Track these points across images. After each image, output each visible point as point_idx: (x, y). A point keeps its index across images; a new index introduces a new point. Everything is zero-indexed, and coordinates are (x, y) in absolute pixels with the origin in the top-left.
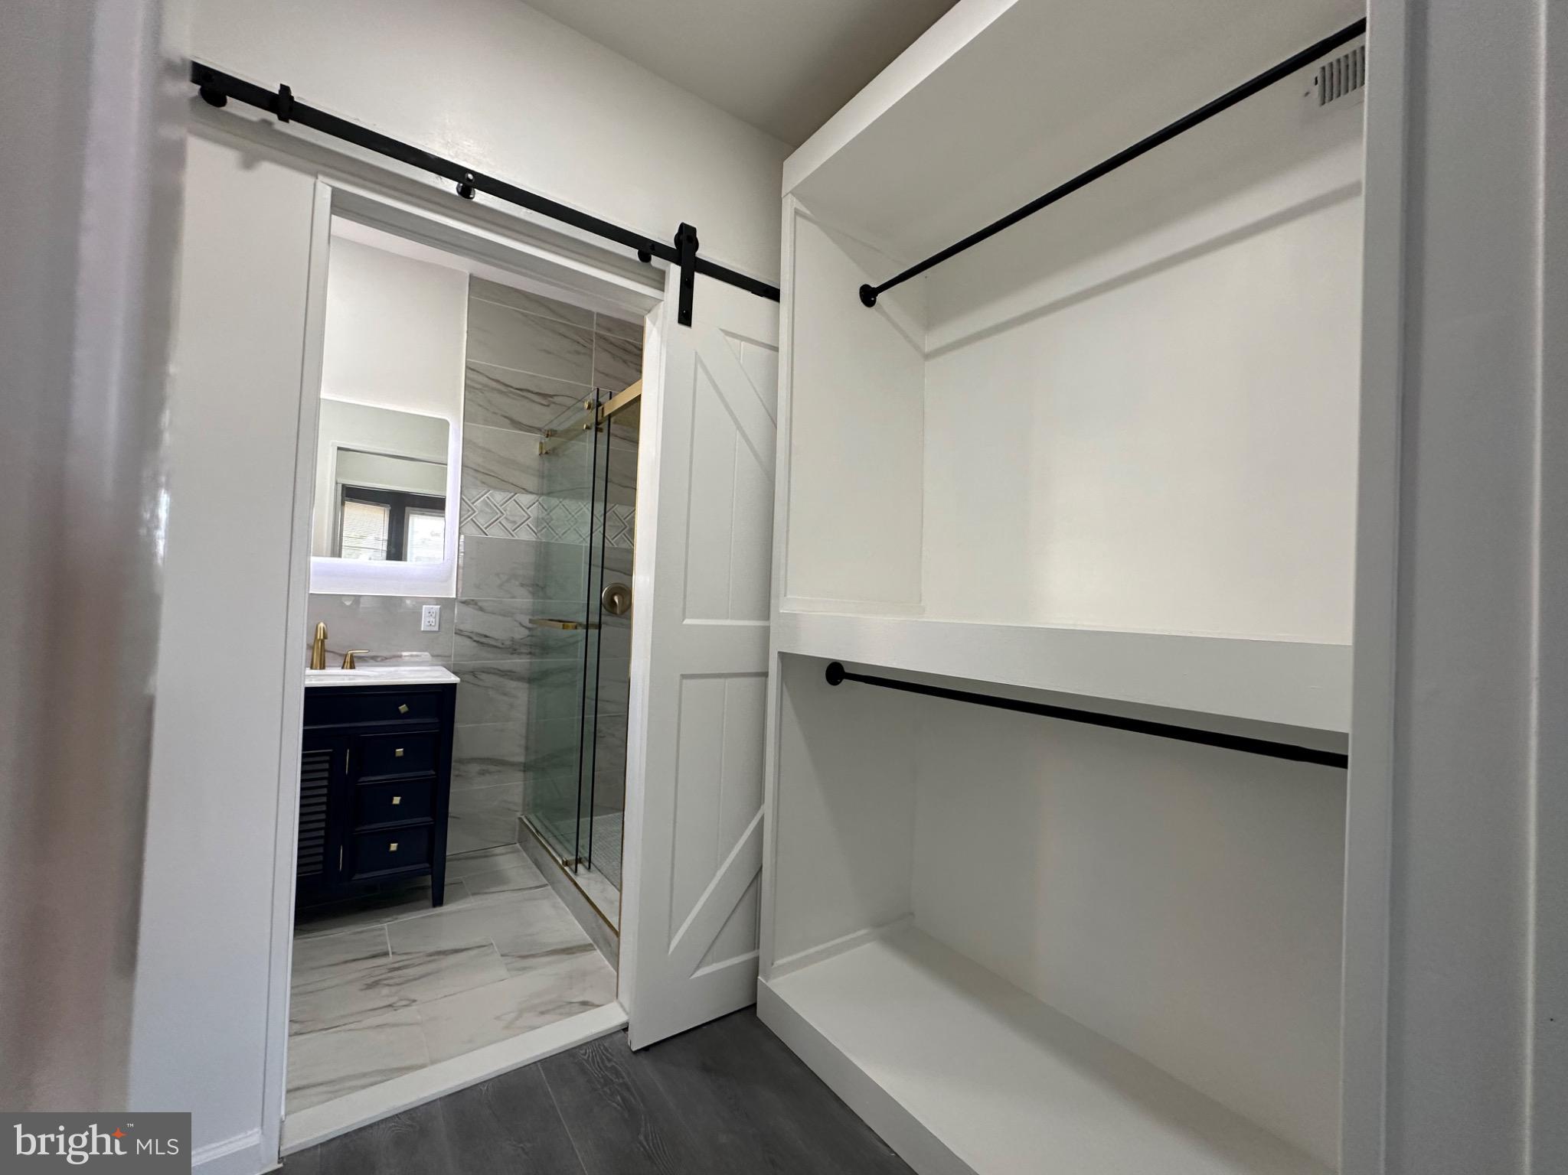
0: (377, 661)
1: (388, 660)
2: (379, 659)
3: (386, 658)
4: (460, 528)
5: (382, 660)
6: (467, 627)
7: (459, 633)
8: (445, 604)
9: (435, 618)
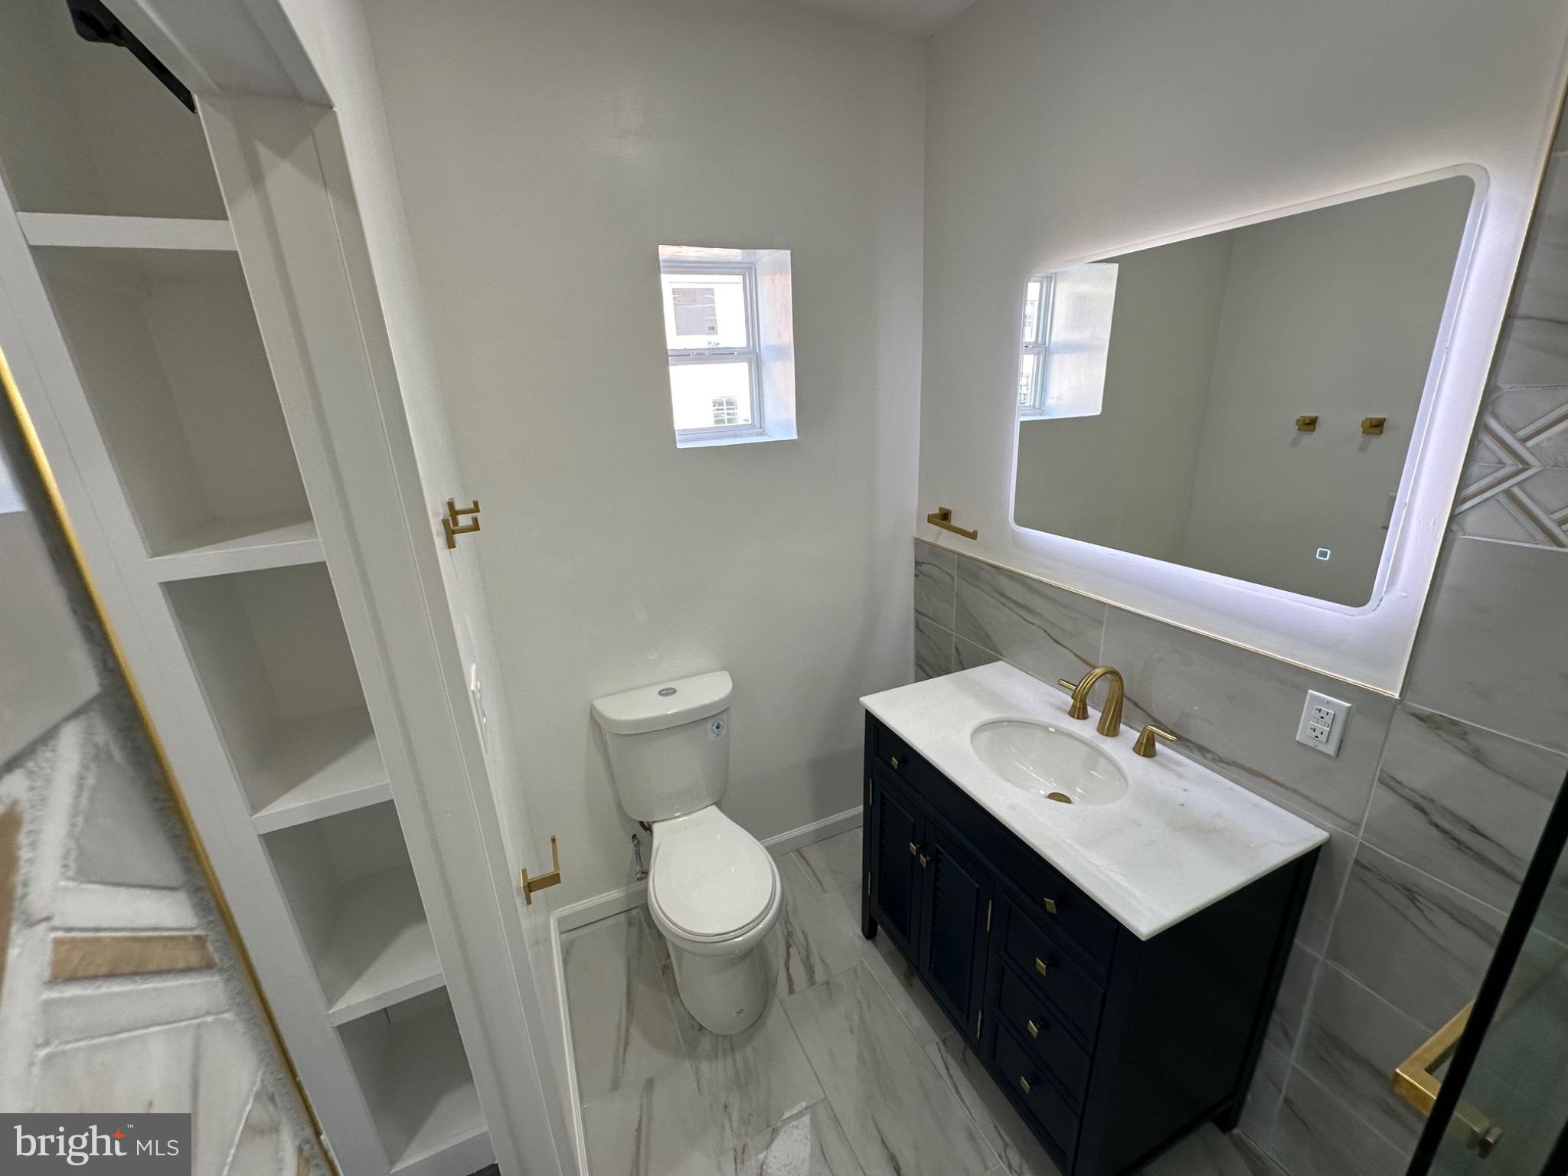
0: (1206, 759)
1: (1222, 764)
2: (1209, 756)
3: (1222, 761)
4: (1452, 518)
5: (1213, 760)
6: (1418, 778)
7: (1389, 782)
8: (1365, 701)
9: (1331, 726)
